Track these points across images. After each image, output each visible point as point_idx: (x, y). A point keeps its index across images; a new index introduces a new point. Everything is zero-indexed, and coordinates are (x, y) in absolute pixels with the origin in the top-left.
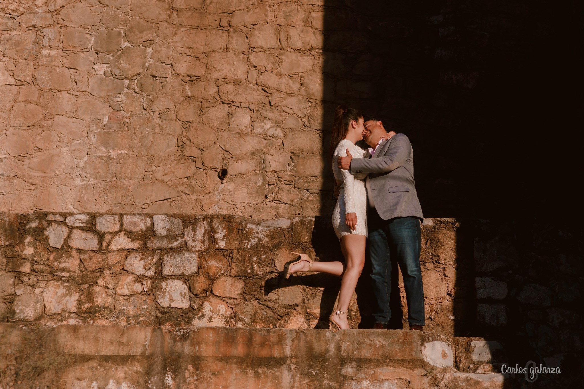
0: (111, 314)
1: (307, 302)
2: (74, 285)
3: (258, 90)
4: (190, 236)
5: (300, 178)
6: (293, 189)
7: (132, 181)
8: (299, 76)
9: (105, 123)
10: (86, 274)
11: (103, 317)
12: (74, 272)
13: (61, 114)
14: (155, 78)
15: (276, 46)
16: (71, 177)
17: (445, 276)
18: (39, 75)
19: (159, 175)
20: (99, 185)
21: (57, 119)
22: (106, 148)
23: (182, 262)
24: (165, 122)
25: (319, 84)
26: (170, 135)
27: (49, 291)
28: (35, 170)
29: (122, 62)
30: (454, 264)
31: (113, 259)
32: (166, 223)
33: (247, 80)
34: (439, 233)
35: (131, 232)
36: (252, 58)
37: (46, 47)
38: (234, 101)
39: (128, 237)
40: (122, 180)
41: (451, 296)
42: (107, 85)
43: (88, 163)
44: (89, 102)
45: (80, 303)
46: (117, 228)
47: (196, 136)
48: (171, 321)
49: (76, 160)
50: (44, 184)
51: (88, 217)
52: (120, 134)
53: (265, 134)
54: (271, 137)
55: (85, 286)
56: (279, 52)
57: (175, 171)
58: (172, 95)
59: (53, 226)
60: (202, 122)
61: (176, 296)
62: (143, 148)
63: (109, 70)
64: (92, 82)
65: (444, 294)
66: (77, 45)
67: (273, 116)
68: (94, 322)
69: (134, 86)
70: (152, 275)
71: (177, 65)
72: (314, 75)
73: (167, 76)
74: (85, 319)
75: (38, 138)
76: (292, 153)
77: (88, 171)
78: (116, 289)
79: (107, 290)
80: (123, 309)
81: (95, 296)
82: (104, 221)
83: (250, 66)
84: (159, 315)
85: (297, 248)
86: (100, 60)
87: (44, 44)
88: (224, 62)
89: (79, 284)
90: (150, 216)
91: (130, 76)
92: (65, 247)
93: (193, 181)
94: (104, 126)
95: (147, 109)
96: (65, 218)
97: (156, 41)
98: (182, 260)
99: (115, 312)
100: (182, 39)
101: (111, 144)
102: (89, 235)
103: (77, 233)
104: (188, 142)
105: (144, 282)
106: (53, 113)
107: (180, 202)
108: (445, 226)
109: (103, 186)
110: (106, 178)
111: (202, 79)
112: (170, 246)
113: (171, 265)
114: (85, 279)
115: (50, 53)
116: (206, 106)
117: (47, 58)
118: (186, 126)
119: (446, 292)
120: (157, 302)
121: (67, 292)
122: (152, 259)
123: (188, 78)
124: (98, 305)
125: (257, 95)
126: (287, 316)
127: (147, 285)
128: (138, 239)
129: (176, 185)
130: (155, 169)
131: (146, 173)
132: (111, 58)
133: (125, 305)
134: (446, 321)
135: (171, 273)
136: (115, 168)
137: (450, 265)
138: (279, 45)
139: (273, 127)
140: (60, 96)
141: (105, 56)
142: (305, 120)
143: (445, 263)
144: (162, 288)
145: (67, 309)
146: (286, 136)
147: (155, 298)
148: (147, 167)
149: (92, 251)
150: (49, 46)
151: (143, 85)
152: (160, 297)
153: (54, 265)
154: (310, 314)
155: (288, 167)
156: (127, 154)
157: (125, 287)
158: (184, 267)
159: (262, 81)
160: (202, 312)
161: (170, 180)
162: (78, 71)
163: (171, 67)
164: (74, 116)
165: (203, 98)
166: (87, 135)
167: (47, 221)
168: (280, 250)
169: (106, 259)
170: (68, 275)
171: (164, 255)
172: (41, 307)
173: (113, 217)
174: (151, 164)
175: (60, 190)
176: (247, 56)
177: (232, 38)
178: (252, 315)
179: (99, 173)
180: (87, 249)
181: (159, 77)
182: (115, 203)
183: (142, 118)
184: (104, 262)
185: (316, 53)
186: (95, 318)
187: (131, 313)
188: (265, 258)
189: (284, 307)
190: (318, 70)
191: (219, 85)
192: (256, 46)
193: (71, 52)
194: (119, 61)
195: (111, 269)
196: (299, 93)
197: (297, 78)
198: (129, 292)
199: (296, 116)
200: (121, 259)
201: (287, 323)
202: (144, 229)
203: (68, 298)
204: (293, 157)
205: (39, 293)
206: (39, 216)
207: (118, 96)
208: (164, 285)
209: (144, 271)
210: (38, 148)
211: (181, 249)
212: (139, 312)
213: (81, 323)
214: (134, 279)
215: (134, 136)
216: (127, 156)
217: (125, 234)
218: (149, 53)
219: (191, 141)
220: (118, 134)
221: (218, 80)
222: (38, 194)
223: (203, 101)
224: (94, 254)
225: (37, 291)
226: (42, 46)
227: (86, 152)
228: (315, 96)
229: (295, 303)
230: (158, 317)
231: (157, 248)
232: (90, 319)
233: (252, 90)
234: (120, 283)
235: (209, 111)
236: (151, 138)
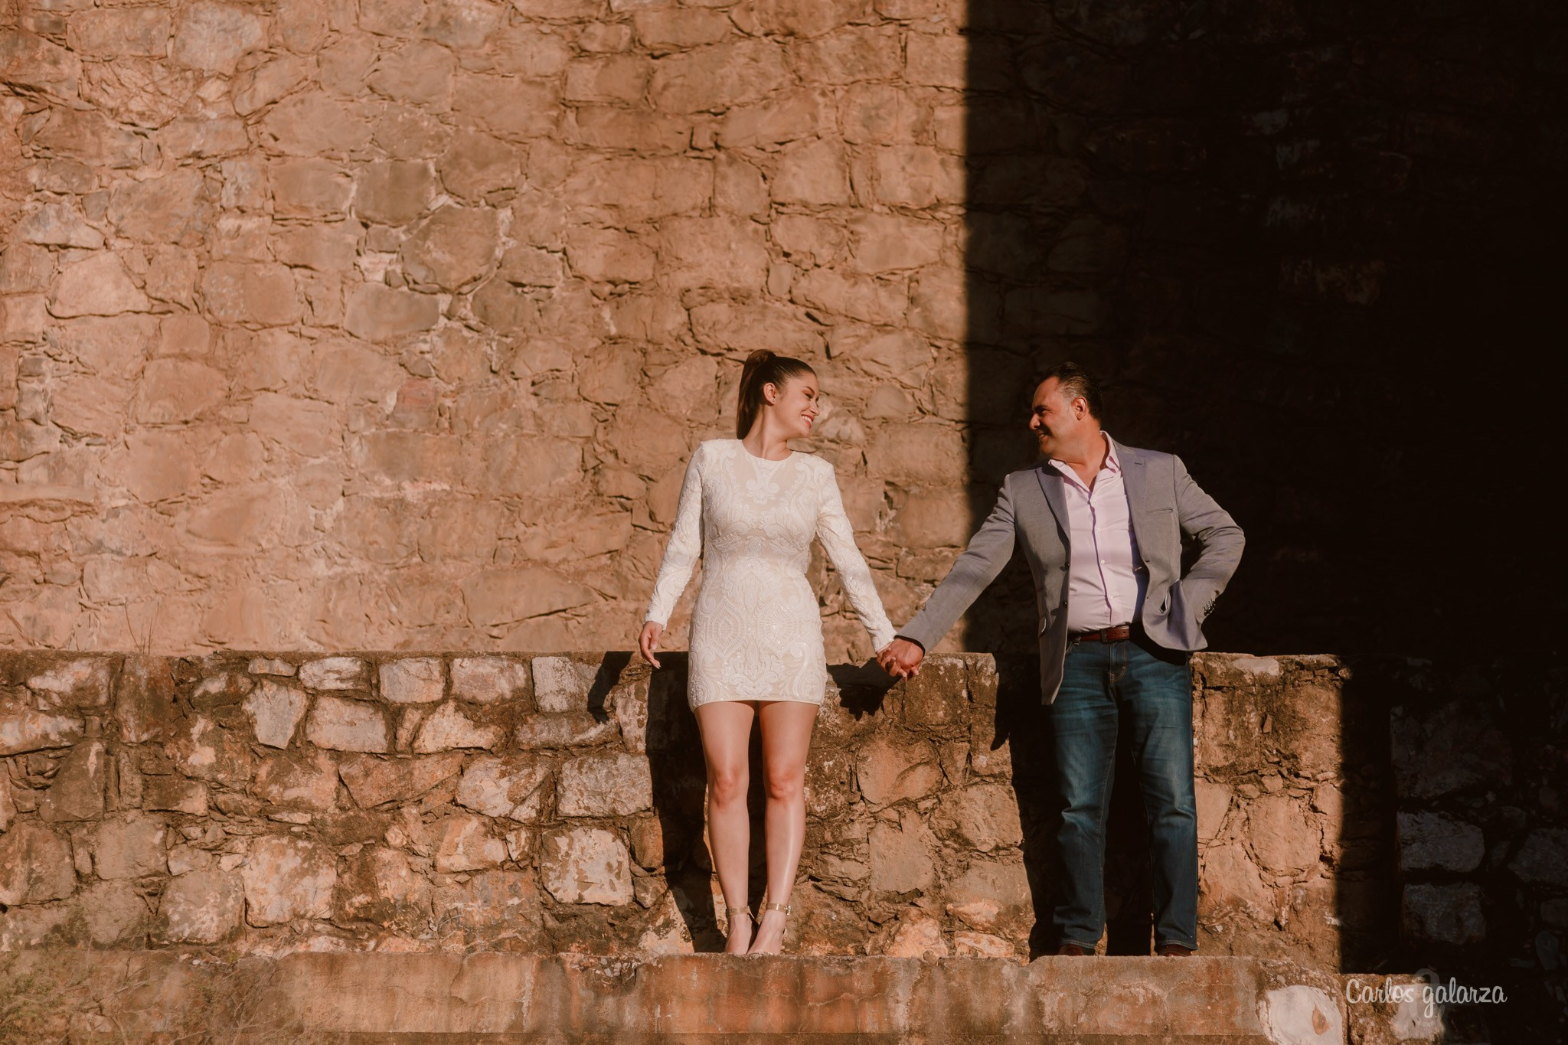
0: (424, 922)
1: (945, 883)
2: (325, 847)
3: (795, 316)
4: (630, 711)
5: (911, 551)
6: (893, 580)
7: (464, 564)
8: (903, 278)
9: (389, 410)
10: (357, 816)
11: (402, 930)
12: (325, 811)
13: (273, 388)
14: (519, 290)
15: (842, 199)
16: (299, 555)
17: (1315, 809)
18: (212, 285)
19: (535, 548)
20: (376, 576)
21: (261, 401)
22: (393, 476)
23: (611, 782)
24: (548, 405)
25: (959, 299)
26: (563, 439)
27: (258, 864)
28: (206, 538)
29: (432, 246)
30: (1339, 778)
31: (427, 776)
32: (567, 676)
33: (765, 290)
34: (1295, 696)
35: (473, 703)
36: (779, 231)
37: (230, 210)
38: (732, 346)
39: (466, 717)
40: (437, 562)
41: (1330, 865)
42: (395, 310)
43: (345, 518)
44: (345, 354)
45: (340, 894)
46: (436, 692)
47: (631, 442)
48: (584, 939)
49: (313, 511)
50: (229, 574)
51: (359, 663)
52: (430, 439)
53: (817, 434)
54: (832, 441)
55: (354, 848)
56: (850, 214)
57: (577, 535)
58: (566, 334)
59: (266, 689)
60: (647, 405)
61: (597, 873)
62: (490, 476)
63: (398, 269)
64: (352, 301)
65: (1312, 859)
66: (313, 205)
67: (837, 385)
68: (377, 945)
69: (466, 310)
70: (531, 818)
71: (580, 252)
72: (945, 275)
73: (554, 282)
74: (353, 937)
75: (213, 452)
76: (888, 483)
77: (345, 539)
78: (434, 856)
79: (410, 859)
80: (456, 909)
81: (379, 875)
82: (402, 675)
83: (773, 254)
84: (551, 923)
85: (917, 741)
86: (373, 243)
87: (224, 202)
88: (703, 244)
89: (337, 844)
90: (524, 661)
91: (453, 285)
92: (298, 744)
93: (627, 563)
94: (388, 418)
95: (502, 373)
96: (298, 668)
97: (522, 191)
98: (610, 775)
99: (435, 918)
100: (591, 183)
101: (407, 467)
102: (363, 713)
103: (329, 708)
104: (610, 459)
105: (511, 837)
106: (252, 386)
107: (591, 619)
108: (1312, 678)
109: (385, 579)
110: (392, 557)
111: (646, 289)
112: (578, 739)
113: (580, 791)
114: (352, 829)
115: (239, 227)
116: (657, 362)
117: (233, 238)
118: (604, 416)
119: (1317, 853)
120: (545, 889)
121: (306, 865)
122: (530, 775)
123: (608, 288)
124: (389, 899)
125: (794, 331)
126: (893, 921)
127: (518, 843)
128: (492, 722)
129: (579, 575)
130: (525, 533)
131: (500, 542)
132: (403, 238)
133: (460, 898)
134: (1319, 930)
135: (582, 812)
136: (418, 529)
137: (1327, 780)
138: (849, 197)
139: (837, 415)
140: (269, 339)
141: (386, 231)
142: (924, 396)
143: (1314, 776)
144: (557, 850)
145: (306, 912)
146: (874, 439)
147: (540, 878)
148: (501, 527)
149: (370, 754)
150: (238, 208)
151: (489, 309)
152: (552, 875)
153: (270, 792)
154: (954, 915)
155: (878, 521)
156: (449, 493)
157: (461, 849)
158: (616, 793)
159: (806, 292)
160: (665, 914)
161: (565, 560)
162: (315, 274)
163: (562, 259)
164: (307, 394)
165: (649, 341)
166: (341, 443)
167: (251, 676)
168: (873, 745)
169: (408, 776)
170: (306, 818)
171: (563, 763)
172: (238, 906)
173: (424, 664)
174: (512, 519)
175: (271, 591)
176: (766, 227)
177: (724, 178)
178: (800, 920)
179: (375, 546)
180: (356, 749)
181: (530, 285)
182: (417, 622)
183: (489, 397)
184: (403, 784)
185: (947, 216)
186: (381, 934)
187: (477, 918)
188: (831, 769)
189: (883, 900)
190: (955, 260)
191: (693, 304)
192: (789, 200)
193: (295, 222)
194: (423, 245)
195: (420, 801)
196: (904, 323)
197: (899, 282)
198: (472, 862)
199: (898, 386)
200: (447, 775)
201: (893, 940)
202: (508, 695)
203: (307, 881)
204: (891, 494)
205: (231, 868)
206: (228, 664)
207: (422, 337)
208: (562, 842)
209: (510, 806)
210: (211, 479)
211: (608, 746)
212: (497, 918)
213: (343, 947)
214: (483, 829)
215: (467, 444)
216: (450, 497)
217: (457, 709)
218: (503, 222)
219: (620, 456)
220: (425, 438)
221: (688, 291)
222: (215, 602)
223: (650, 348)
224: (377, 761)
225: (227, 862)
226: (219, 209)
227: (340, 488)
228: (947, 331)
229: (913, 888)
230: (549, 930)
231: (543, 743)
232: (366, 935)
233: (780, 316)
234: (447, 838)
235: (667, 376)
236: (511, 449)
